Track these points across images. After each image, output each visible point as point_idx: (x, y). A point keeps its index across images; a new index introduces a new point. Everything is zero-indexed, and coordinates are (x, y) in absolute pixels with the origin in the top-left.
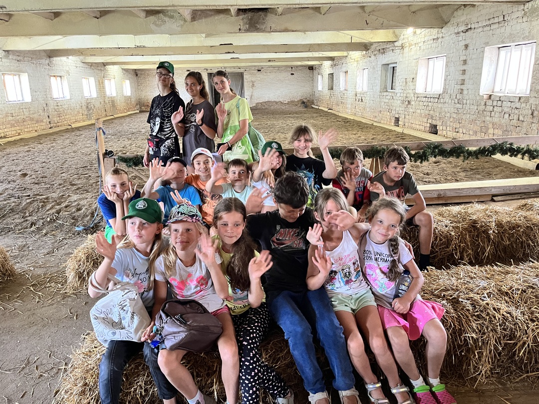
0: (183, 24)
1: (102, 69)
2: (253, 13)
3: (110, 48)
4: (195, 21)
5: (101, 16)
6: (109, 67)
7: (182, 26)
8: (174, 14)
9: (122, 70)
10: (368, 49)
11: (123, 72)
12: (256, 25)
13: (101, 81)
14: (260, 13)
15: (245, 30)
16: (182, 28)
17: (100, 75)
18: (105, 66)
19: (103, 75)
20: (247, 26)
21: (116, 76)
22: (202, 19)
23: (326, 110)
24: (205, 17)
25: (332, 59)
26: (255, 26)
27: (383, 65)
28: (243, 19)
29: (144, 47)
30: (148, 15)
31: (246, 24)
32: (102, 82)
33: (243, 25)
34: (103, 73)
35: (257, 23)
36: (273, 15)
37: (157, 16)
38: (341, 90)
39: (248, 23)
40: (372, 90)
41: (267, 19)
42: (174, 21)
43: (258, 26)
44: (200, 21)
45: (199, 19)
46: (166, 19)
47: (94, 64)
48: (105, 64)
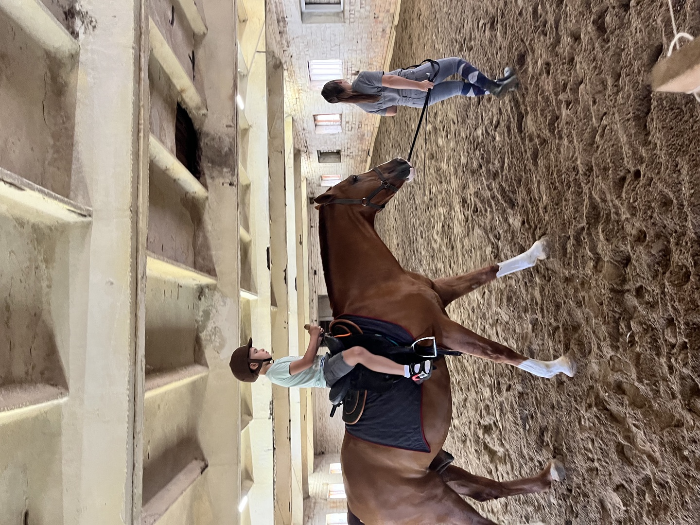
0: (220, 294)
1: (313, 500)
2: (202, 158)
3: (274, 466)
4: (214, 270)
5: (203, 459)
6: (311, 491)
7: (223, 296)
8: (201, 309)
9: (316, 474)
10: (281, 63)
11: (319, 472)
12: (223, 153)
13: (332, 505)
14: (202, 144)
15: (233, 175)
16: (227, 297)
17: (322, 505)
18: (309, 496)
19: (323, 501)
20: (225, 170)
21: (324, 482)
22: (211, 257)
23: (369, 159)
24: (208, 248)
25: (297, 154)
26: (226, 154)
27: (302, 19)
28: (212, 178)
29: (272, 403)
30: (203, 361)
31: (221, 172)
32: (334, 502)
33: (224, 177)
34: (319, 500)
35: (220, 152)
36: (206, 121)
37: (204, 343)
38: (341, 131)
39: (219, 168)
40: (342, 46)
41: (213, 133)
42: (214, 311)
43: (226, 149)
44: (214, 259)
45: (211, 261)
46: (210, 326)
47: (306, 513)
48: (307, 496)
